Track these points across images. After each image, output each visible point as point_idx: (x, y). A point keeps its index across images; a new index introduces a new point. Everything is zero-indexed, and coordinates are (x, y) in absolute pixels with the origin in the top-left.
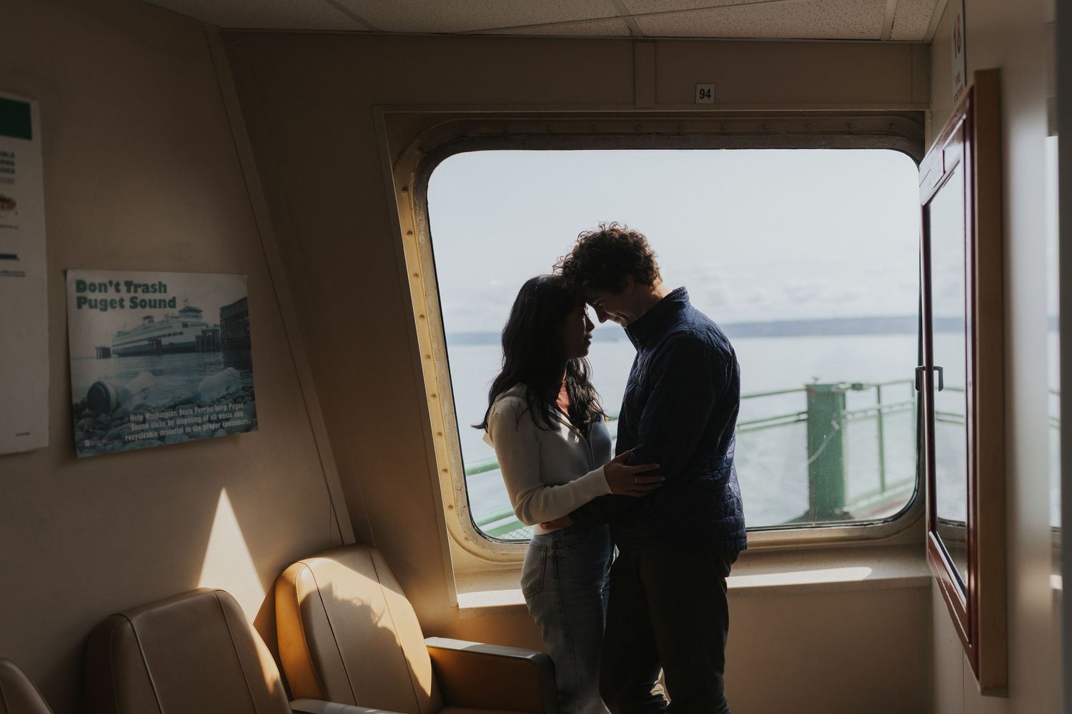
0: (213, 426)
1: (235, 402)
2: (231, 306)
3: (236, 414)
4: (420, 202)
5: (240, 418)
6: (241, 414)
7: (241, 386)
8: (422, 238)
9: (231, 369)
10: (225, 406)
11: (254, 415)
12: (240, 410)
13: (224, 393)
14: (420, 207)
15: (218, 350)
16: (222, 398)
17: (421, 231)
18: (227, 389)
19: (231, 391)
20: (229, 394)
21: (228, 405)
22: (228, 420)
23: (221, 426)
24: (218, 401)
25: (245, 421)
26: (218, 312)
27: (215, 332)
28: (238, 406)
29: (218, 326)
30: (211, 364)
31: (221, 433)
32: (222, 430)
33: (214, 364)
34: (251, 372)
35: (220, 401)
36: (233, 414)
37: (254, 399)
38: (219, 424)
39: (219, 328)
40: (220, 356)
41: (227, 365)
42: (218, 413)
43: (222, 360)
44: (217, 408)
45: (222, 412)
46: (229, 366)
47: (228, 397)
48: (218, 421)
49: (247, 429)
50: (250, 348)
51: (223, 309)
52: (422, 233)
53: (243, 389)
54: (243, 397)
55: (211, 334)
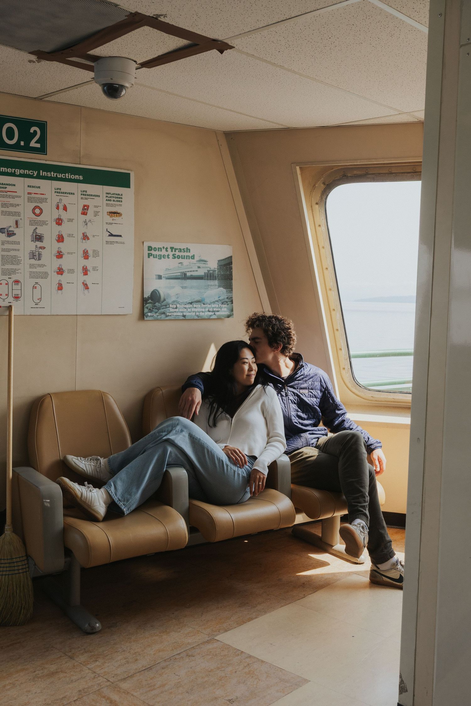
0: (210, 313)
1: (222, 303)
2: (223, 260)
3: (223, 309)
4: (322, 210)
5: (225, 311)
6: (226, 309)
7: (226, 297)
8: (324, 228)
9: (222, 288)
10: (217, 305)
11: (232, 310)
12: (225, 307)
13: (217, 299)
14: (322, 213)
15: (215, 279)
16: (215, 301)
17: (323, 225)
18: (219, 297)
19: (220, 298)
20: (219, 300)
21: (219, 305)
22: (218, 311)
23: (214, 314)
24: (214, 302)
25: (227, 313)
26: (217, 262)
27: (214, 271)
28: (224, 306)
29: (216, 268)
30: (211, 285)
31: (214, 317)
32: (214, 315)
33: (213, 286)
34: (232, 290)
35: (215, 303)
36: (221, 309)
37: (232, 303)
38: (214, 313)
39: (216, 269)
40: (216, 282)
41: (219, 286)
42: (213, 308)
43: (217, 284)
44: (213, 306)
45: (215, 307)
46: (221, 287)
47: (219, 301)
48: (212, 312)
49: (229, 316)
50: (232, 279)
51: (219, 261)
52: (323, 226)
53: (227, 298)
54: (227, 302)
55: (212, 272)
